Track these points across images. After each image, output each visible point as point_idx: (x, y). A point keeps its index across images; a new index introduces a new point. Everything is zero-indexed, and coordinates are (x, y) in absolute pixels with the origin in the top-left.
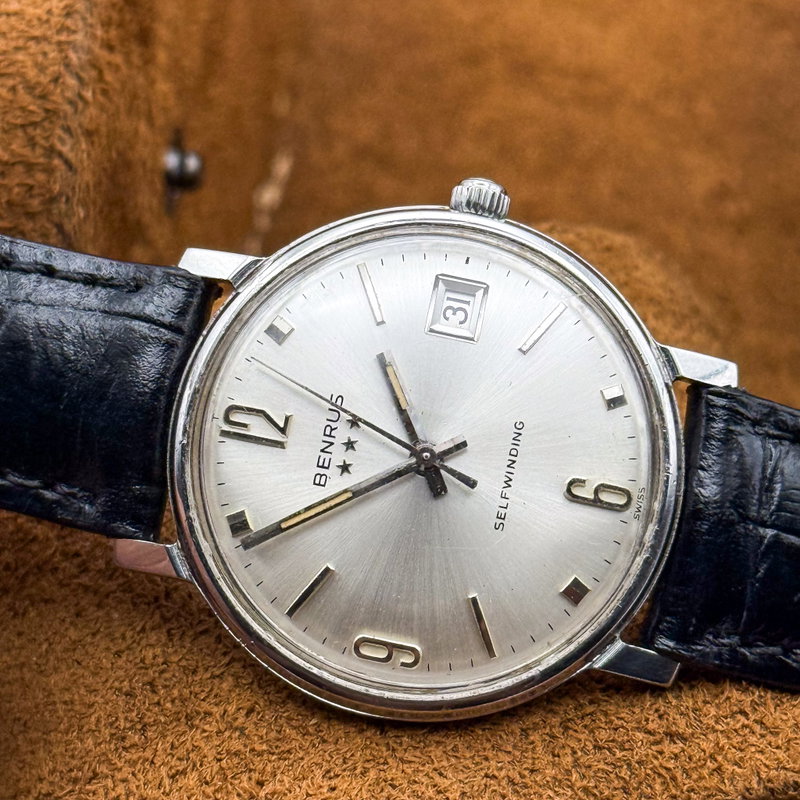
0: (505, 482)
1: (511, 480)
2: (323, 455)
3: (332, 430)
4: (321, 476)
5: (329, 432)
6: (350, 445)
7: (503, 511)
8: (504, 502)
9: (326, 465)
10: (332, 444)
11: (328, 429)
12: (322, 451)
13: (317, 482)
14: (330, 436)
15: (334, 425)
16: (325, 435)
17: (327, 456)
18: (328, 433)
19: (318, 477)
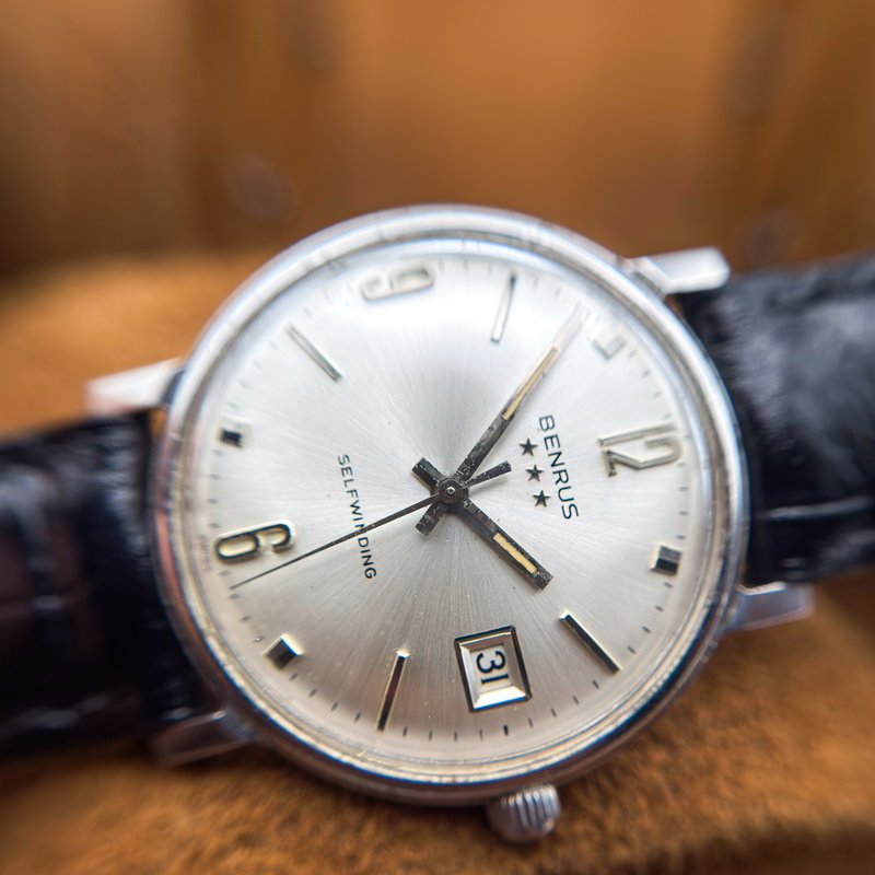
0: (358, 508)
1: (354, 513)
2: (556, 449)
3: (560, 479)
4: (548, 428)
5: (562, 476)
6: (535, 474)
7: (348, 477)
8: (351, 486)
9: (549, 441)
10: (553, 465)
11: (564, 478)
12: (559, 454)
13: (550, 420)
14: (559, 472)
15: (561, 485)
16: (565, 471)
17: (552, 450)
18: (563, 474)
19: (551, 425)
